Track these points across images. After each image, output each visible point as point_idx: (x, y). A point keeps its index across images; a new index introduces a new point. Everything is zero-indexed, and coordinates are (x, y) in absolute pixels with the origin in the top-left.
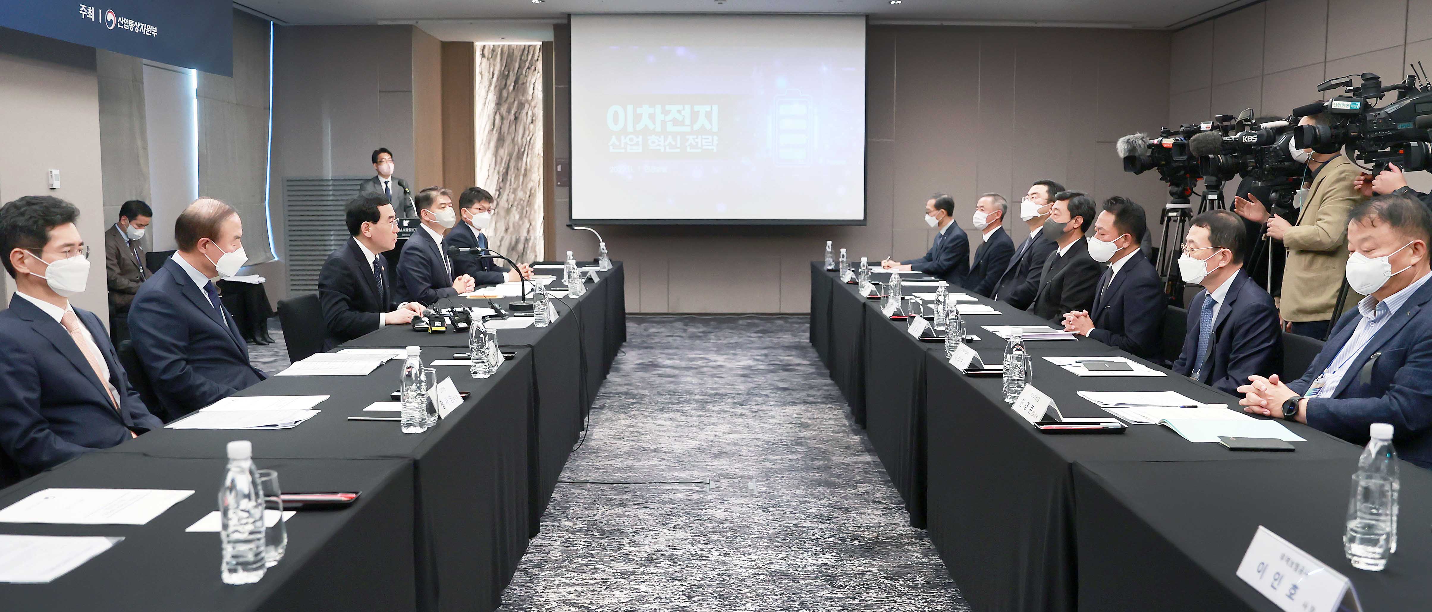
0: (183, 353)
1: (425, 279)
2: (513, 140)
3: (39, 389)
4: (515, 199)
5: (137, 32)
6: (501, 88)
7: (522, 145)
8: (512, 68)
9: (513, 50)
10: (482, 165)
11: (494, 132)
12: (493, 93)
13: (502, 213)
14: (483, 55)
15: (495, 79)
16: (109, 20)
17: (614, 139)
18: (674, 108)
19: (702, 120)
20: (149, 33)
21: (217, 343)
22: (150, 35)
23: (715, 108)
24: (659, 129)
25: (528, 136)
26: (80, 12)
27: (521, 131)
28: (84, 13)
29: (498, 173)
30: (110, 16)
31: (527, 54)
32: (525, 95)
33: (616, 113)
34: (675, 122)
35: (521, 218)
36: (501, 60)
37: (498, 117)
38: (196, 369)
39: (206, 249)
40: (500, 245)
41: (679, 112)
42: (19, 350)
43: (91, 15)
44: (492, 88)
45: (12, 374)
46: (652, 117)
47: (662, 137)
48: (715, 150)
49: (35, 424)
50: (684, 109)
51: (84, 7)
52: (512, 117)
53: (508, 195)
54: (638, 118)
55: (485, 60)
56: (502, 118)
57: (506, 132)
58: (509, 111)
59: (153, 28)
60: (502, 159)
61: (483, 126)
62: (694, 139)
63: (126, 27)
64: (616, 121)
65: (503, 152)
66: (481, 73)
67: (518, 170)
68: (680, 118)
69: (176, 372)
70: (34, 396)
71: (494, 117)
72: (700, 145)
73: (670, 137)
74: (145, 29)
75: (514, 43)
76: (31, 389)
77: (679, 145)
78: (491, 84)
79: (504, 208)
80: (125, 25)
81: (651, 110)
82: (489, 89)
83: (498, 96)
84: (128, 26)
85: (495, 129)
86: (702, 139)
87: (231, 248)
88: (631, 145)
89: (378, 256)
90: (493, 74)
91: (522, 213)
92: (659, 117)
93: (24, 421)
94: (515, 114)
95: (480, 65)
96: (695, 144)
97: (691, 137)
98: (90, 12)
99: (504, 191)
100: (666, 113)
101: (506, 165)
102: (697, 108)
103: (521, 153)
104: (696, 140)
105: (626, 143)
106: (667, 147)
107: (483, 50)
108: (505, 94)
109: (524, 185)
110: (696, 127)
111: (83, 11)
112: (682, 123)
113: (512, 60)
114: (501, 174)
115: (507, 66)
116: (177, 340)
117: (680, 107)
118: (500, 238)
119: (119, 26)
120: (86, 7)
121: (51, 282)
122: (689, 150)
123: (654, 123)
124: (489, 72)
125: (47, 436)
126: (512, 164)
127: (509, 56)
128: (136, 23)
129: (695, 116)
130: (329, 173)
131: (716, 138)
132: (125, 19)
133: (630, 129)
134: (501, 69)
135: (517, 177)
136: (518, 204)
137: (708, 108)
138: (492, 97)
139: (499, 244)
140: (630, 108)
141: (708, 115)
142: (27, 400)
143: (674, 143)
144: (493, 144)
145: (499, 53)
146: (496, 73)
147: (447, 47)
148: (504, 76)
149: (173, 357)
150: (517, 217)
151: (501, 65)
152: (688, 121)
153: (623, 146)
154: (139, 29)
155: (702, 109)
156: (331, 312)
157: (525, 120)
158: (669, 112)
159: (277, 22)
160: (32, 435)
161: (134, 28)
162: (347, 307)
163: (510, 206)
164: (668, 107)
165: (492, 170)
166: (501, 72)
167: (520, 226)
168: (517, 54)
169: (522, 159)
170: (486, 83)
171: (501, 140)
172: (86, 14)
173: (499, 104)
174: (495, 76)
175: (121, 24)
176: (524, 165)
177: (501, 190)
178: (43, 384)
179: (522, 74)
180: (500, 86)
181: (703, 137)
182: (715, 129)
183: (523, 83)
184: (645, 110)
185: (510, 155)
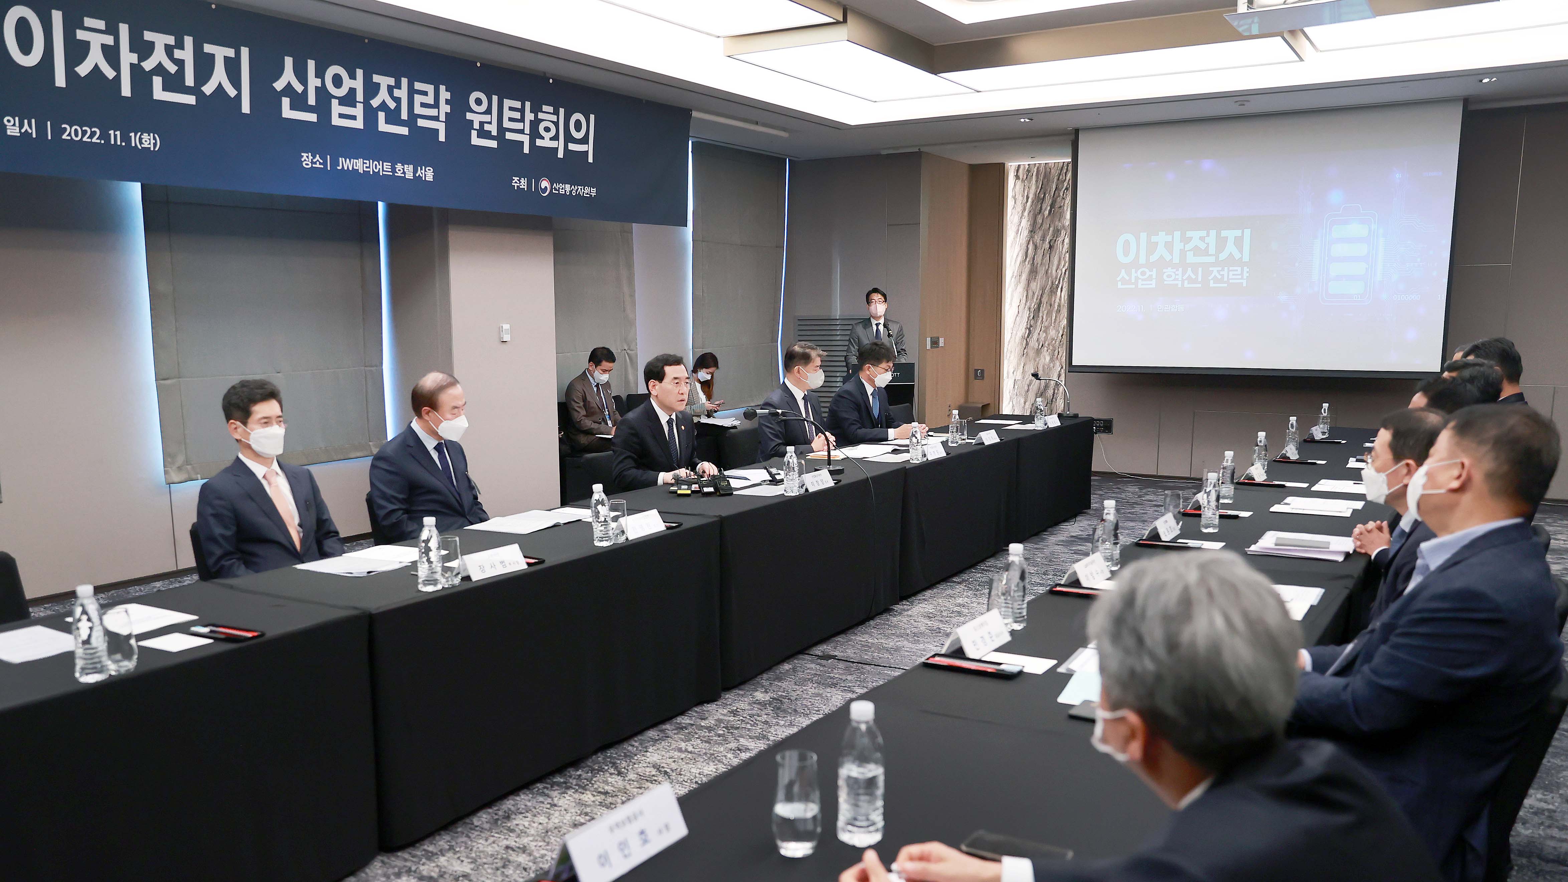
0: (402, 503)
1: (776, 436)
2: (1047, 272)
3: (234, 528)
4: (1046, 338)
5: (574, 195)
6: (1036, 214)
7: (1056, 278)
8: (1049, 190)
9: (1050, 169)
10: (1011, 300)
11: (1027, 263)
12: (1027, 218)
13: (1032, 354)
14: (1017, 177)
15: (1029, 204)
16: (543, 187)
17: (1123, 273)
18: (1195, 235)
19: (1230, 248)
20: (587, 194)
21: (434, 497)
22: (589, 196)
23: (1247, 232)
24: (1176, 260)
25: (1064, 267)
26: (513, 184)
27: (1056, 262)
28: (516, 185)
29: (1030, 309)
30: (545, 184)
31: (1066, 173)
32: (1062, 220)
33: (1127, 243)
34: (1197, 251)
35: (1052, 360)
36: (1037, 181)
37: (1031, 247)
38: (410, 519)
39: (431, 417)
40: (1028, 390)
41: (1202, 239)
42: (220, 498)
43: (524, 186)
44: (1026, 214)
45: (213, 515)
46: (1169, 246)
47: (1180, 269)
48: (1245, 285)
49: (227, 555)
50: (1208, 235)
51: (516, 179)
52: (1047, 246)
53: (1039, 334)
54: (1152, 247)
55: (1019, 183)
56: (1036, 248)
57: (1040, 263)
58: (1043, 239)
59: (592, 189)
60: (1034, 293)
61: (1015, 256)
62: (1218, 271)
63: (562, 192)
64: (1126, 253)
65: (1035, 286)
66: (1014, 197)
67: (1051, 305)
68: (1203, 246)
69: (393, 519)
70: (228, 533)
71: (1027, 246)
72: (1226, 279)
73: (1190, 269)
74: (583, 190)
75: (1051, 161)
76: (226, 527)
77: (1200, 279)
78: (1024, 209)
79: (1033, 348)
80: (560, 190)
81: (1169, 238)
82: (1022, 215)
83: (1032, 222)
84: (564, 190)
85: (1028, 259)
86: (1229, 271)
87: (449, 416)
88: (1143, 280)
89: (674, 417)
90: (1028, 198)
91: (1054, 355)
92: (1178, 246)
93: (218, 552)
94: (1050, 242)
95: (1014, 190)
96: (1219, 277)
97: (1215, 269)
98: (523, 183)
99: (1035, 329)
100: (1186, 240)
101: (1038, 300)
102: (1224, 233)
103: (1054, 286)
104: (1221, 273)
105: (1137, 278)
106: (1186, 282)
107: (1018, 171)
108: (1039, 220)
109: (1057, 322)
110: (1223, 256)
111: (516, 182)
112: (1206, 253)
113: (1048, 181)
114: (1032, 310)
115: (1043, 188)
116: (398, 493)
117: (1203, 233)
118: (1028, 382)
119: (554, 192)
120: (518, 179)
121: (254, 446)
122: (1212, 284)
123: (1171, 253)
124: (1023, 196)
125: (232, 565)
126: (1045, 299)
127: (1045, 176)
128: (573, 187)
129: (1221, 243)
130: (837, 313)
131: (1246, 269)
132: (561, 184)
133: (1142, 260)
134: (1037, 191)
135: (1049, 314)
136: (1049, 345)
137: (1238, 233)
138: (1025, 224)
139: (1026, 388)
140: (1143, 236)
141: (1238, 242)
142: (223, 536)
143: (1194, 277)
144: (1024, 276)
145: (1035, 174)
146: (1031, 196)
147: (975, 170)
148: (1039, 199)
149: (392, 507)
150: (1048, 358)
151: (1037, 187)
152: (1212, 250)
153: (1133, 281)
154: (576, 191)
155: (1231, 234)
156: (617, 469)
157: (1061, 248)
158: (1191, 239)
159: (791, 158)
160: (223, 562)
161: (571, 192)
162: (633, 464)
163: (1040, 347)
164: (1189, 234)
165: (1022, 306)
166: (1036, 195)
167: (1050, 369)
168: (1055, 173)
169: (1056, 293)
170: (1019, 208)
171: (1033, 272)
172: (519, 185)
173: (1032, 232)
174: (1030, 200)
175: (556, 190)
176: (1057, 300)
177: (1031, 329)
178: (238, 525)
179: (1059, 196)
180: (1035, 210)
181: (1231, 268)
182: (1246, 258)
183: (1060, 207)
184: (1161, 238)
185: (1043, 290)
